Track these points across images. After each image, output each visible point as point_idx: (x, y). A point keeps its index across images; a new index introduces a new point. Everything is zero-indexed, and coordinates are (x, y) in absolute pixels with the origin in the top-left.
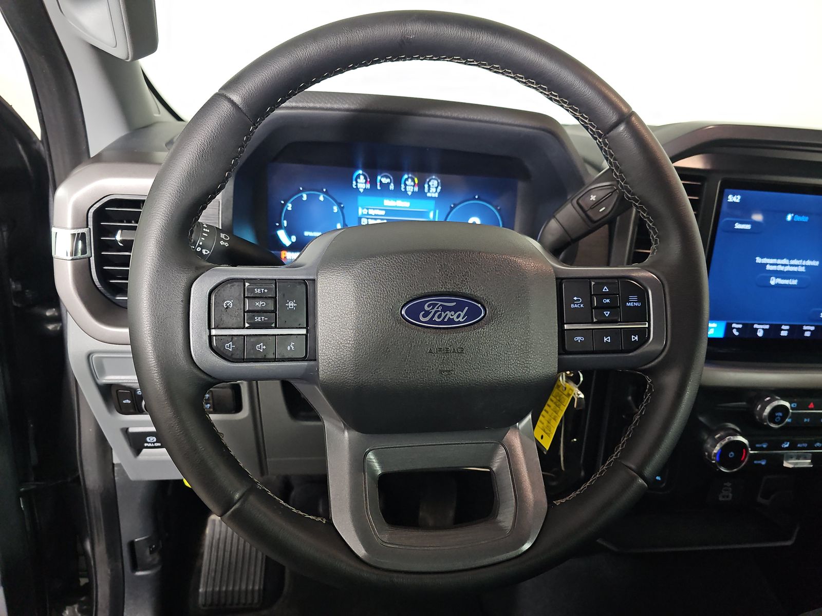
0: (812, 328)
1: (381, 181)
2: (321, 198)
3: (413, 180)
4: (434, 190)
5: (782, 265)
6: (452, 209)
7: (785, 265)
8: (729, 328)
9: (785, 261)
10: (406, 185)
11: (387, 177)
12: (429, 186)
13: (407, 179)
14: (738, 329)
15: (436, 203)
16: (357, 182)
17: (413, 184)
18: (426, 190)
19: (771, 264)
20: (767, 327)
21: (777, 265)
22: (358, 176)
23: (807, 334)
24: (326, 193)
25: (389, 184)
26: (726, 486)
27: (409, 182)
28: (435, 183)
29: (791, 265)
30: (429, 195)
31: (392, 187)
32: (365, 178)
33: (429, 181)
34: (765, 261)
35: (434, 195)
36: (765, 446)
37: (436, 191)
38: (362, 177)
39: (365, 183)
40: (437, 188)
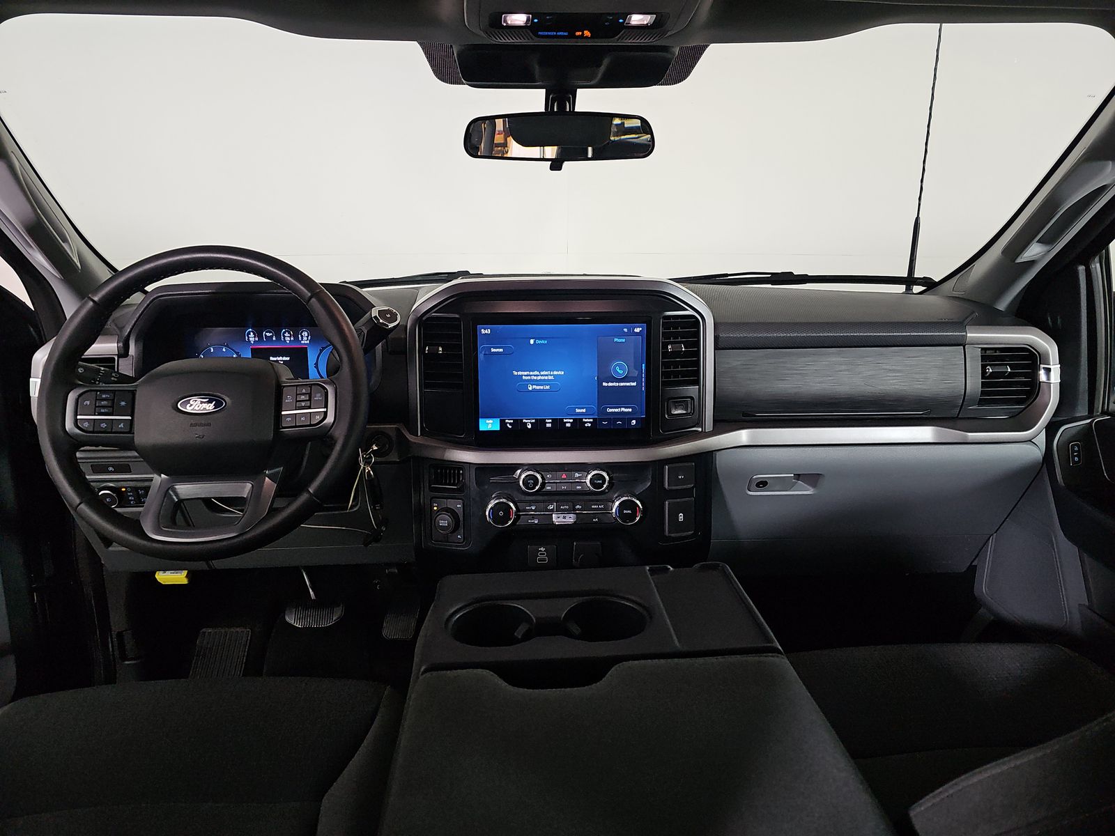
0: (571, 421)
1: (265, 335)
2: (224, 350)
3: (289, 333)
4: (306, 338)
5: (535, 376)
6: (321, 351)
7: (537, 375)
8: (503, 423)
9: (536, 373)
10: (284, 337)
12: (302, 336)
13: (285, 333)
14: (510, 424)
16: (249, 337)
18: (300, 338)
19: (525, 376)
20: (534, 421)
21: (531, 376)
22: (249, 333)
23: (568, 425)
24: (227, 346)
25: (272, 337)
26: (541, 551)
27: (287, 334)
28: (306, 334)
29: (542, 376)
30: (302, 342)
31: (274, 339)
32: (254, 334)
33: (302, 333)
34: (520, 373)
35: (306, 342)
36: (533, 508)
37: (308, 339)
38: (252, 333)
39: (255, 337)
40: (308, 337)
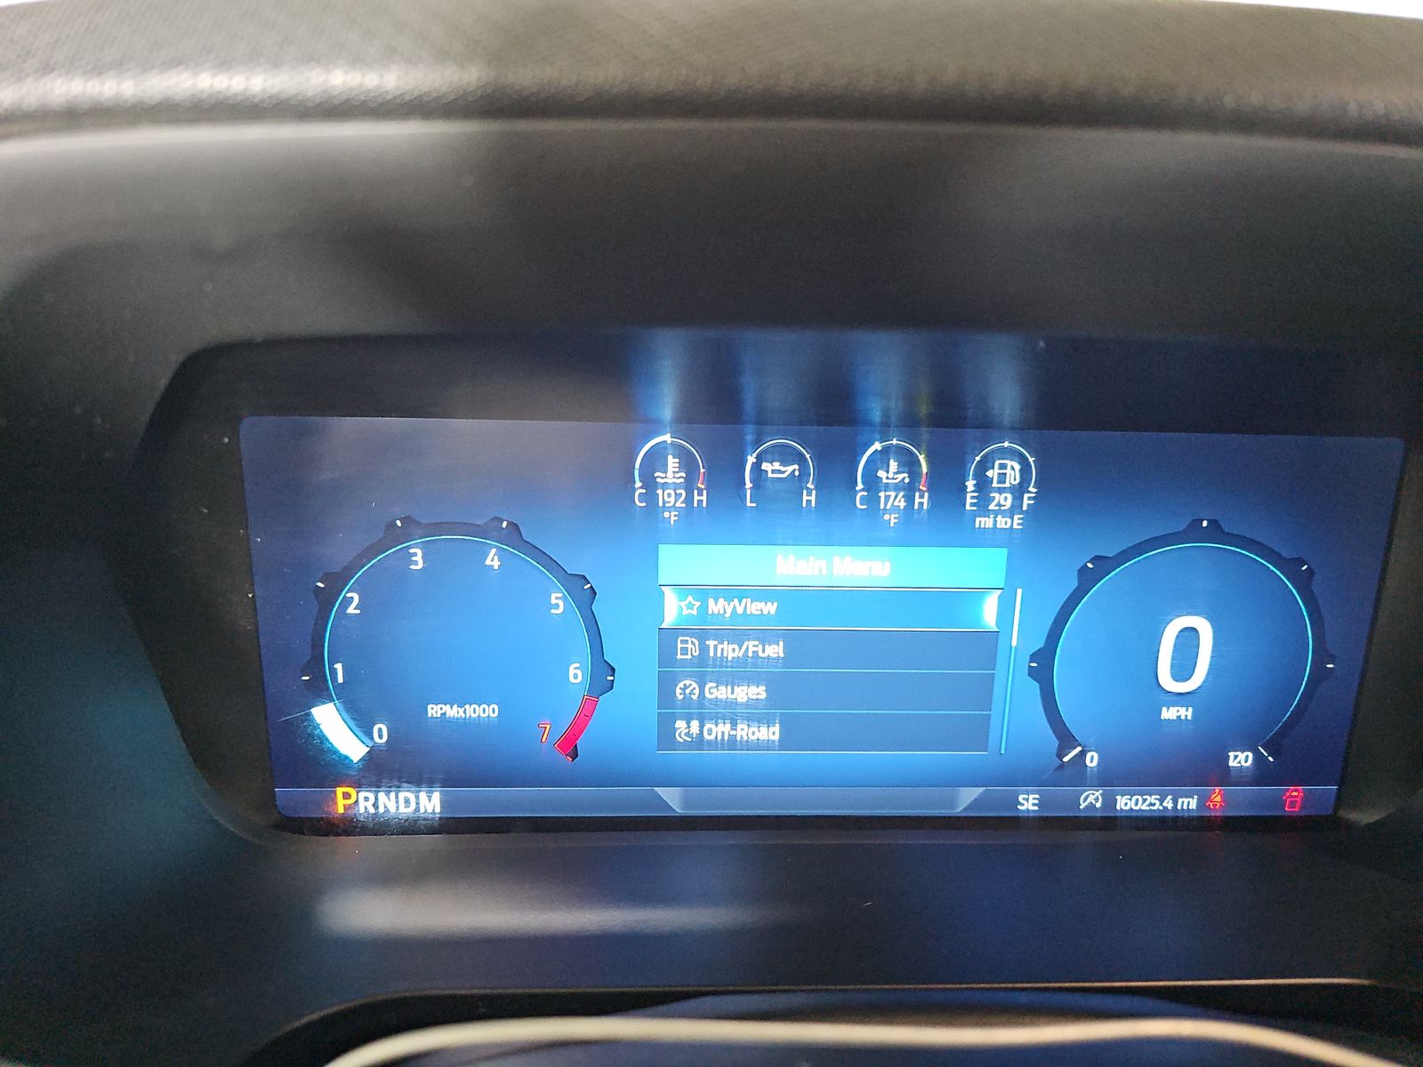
1: (759, 474)
2: (492, 560)
3: (910, 464)
4: (1007, 500)
6: (1087, 579)
10: (873, 484)
11: (786, 455)
12: (984, 486)
13: (878, 461)
15: (1010, 559)
16: (650, 483)
17: (904, 477)
18: (970, 502)
22: (655, 460)
24: (513, 536)
25: (795, 484)
27: (892, 473)
28: (1013, 470)
30: (981, 521)
31: (810, 495)
32: (688, 464)
33: (984, 465)
35: (1003, 523)
37: (1016, 507)
38: (672, 462)
39: (689, 486)
40: (1019, 491)
